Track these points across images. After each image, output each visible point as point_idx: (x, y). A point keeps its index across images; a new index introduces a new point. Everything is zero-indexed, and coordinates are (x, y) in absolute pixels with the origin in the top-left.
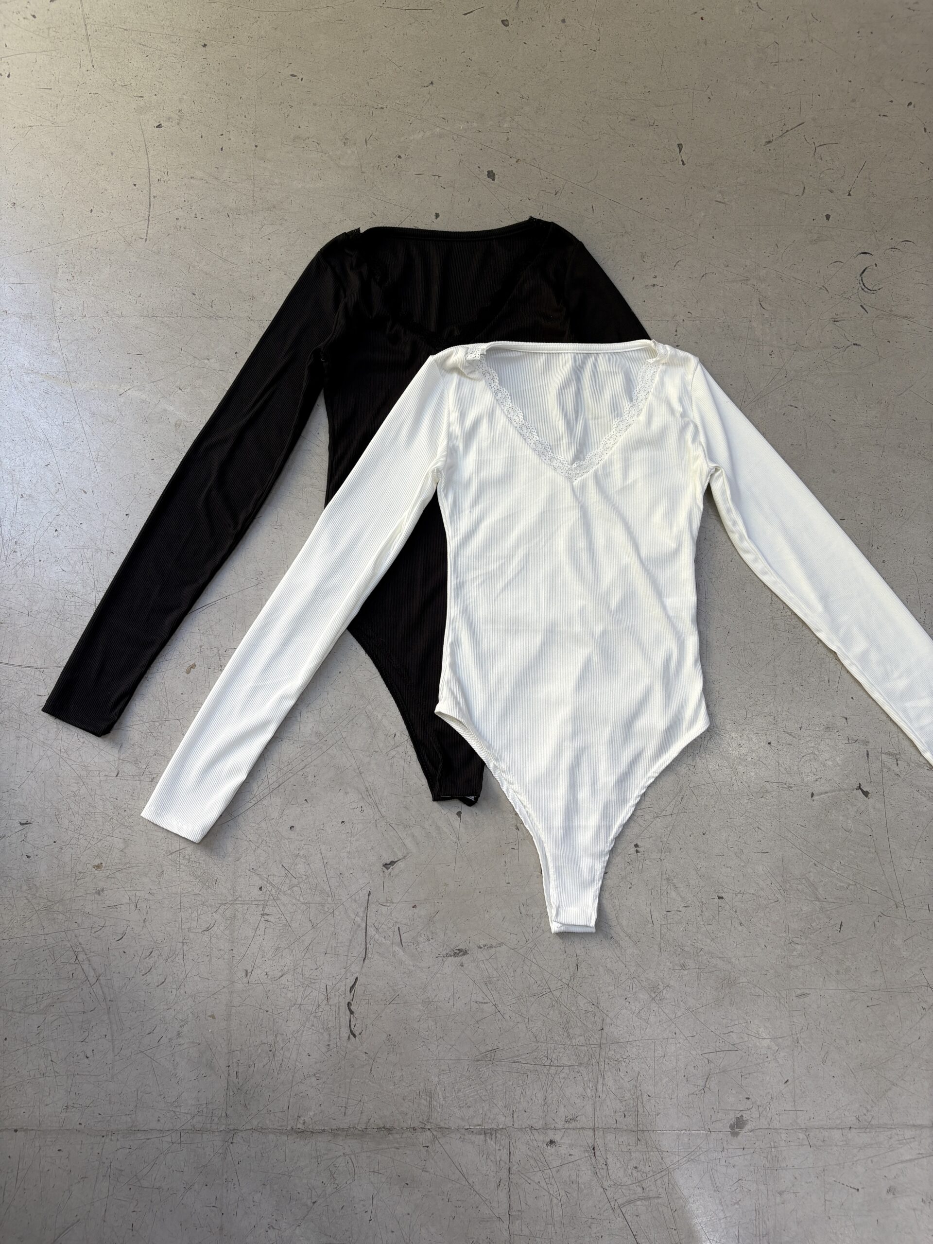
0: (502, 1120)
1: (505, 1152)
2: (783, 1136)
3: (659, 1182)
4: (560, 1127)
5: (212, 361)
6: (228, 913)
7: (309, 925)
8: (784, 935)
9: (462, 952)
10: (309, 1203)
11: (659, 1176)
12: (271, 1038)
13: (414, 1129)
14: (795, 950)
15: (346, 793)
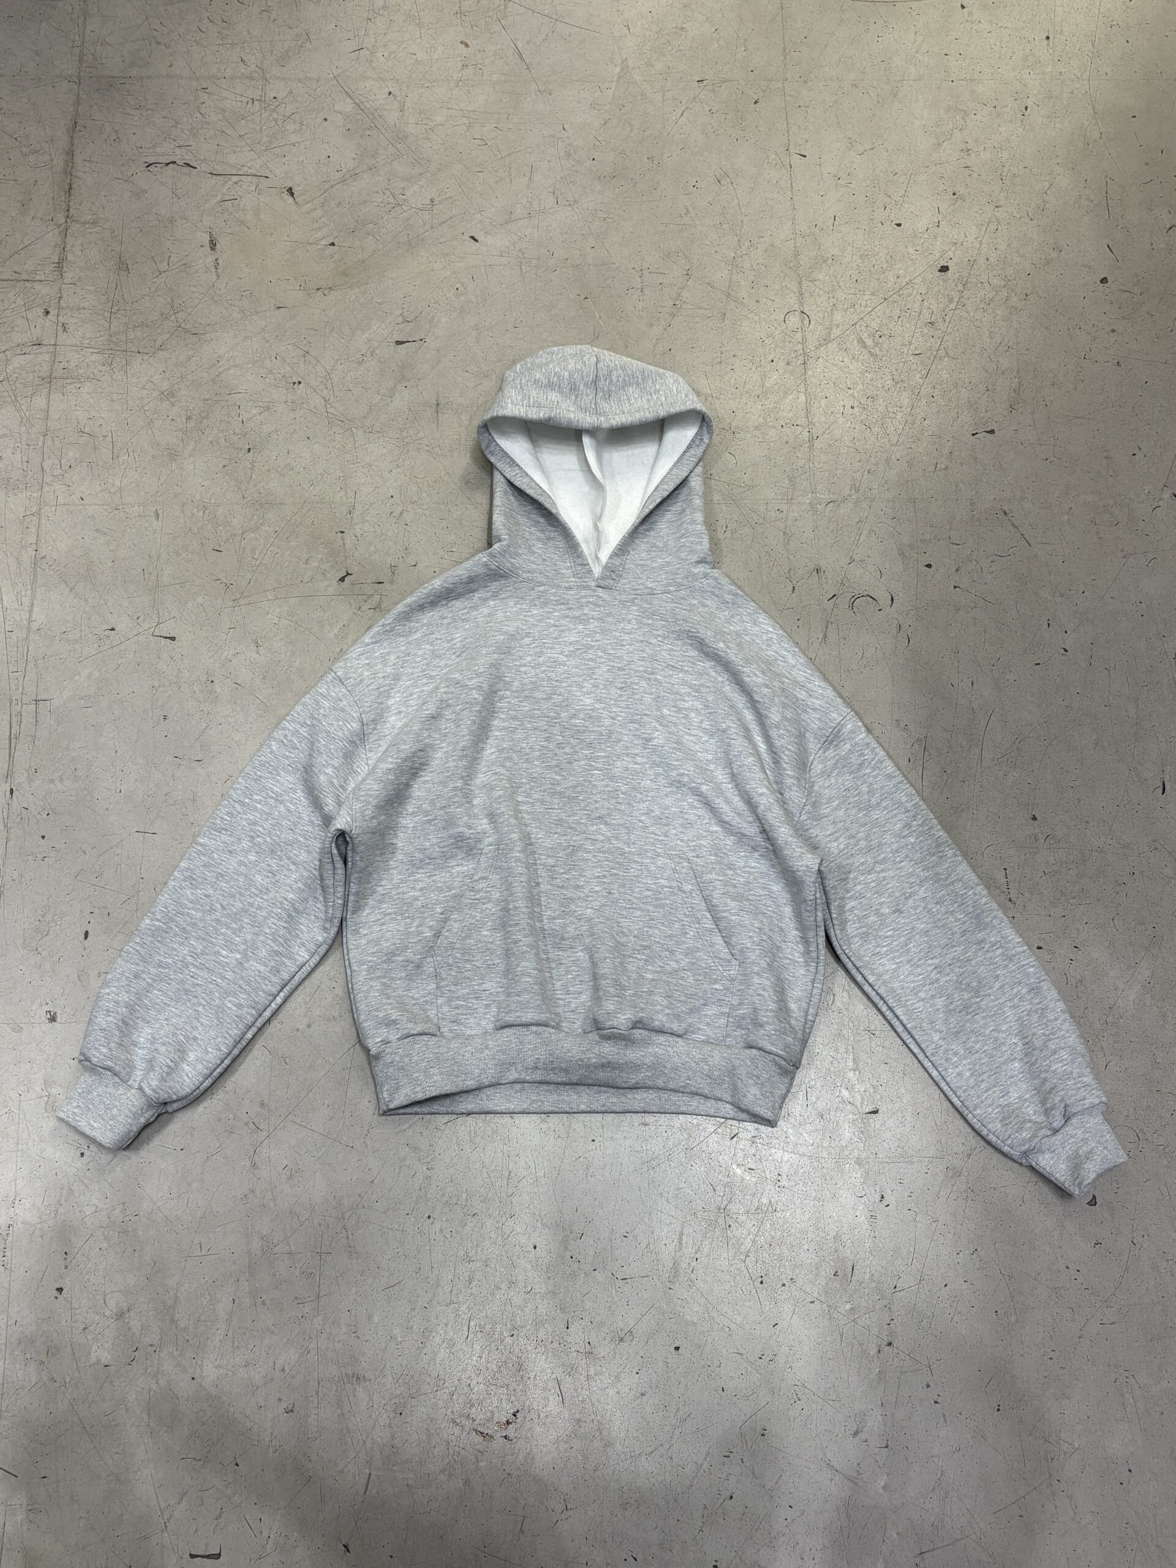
0: (69, 276)
1: (43, 278)
2: (35, 495)
3: (6, 394)
4: (61, 319)
5: (744, 54)
6: (255, 75)
7: (243, 133)
8: (213, 502)
9: (213, 245)
10: (16, 136)
11: (11, 394)
12: (151, 107)
13: (68, 210)
14: (198, 511)
15: (354, 159)
